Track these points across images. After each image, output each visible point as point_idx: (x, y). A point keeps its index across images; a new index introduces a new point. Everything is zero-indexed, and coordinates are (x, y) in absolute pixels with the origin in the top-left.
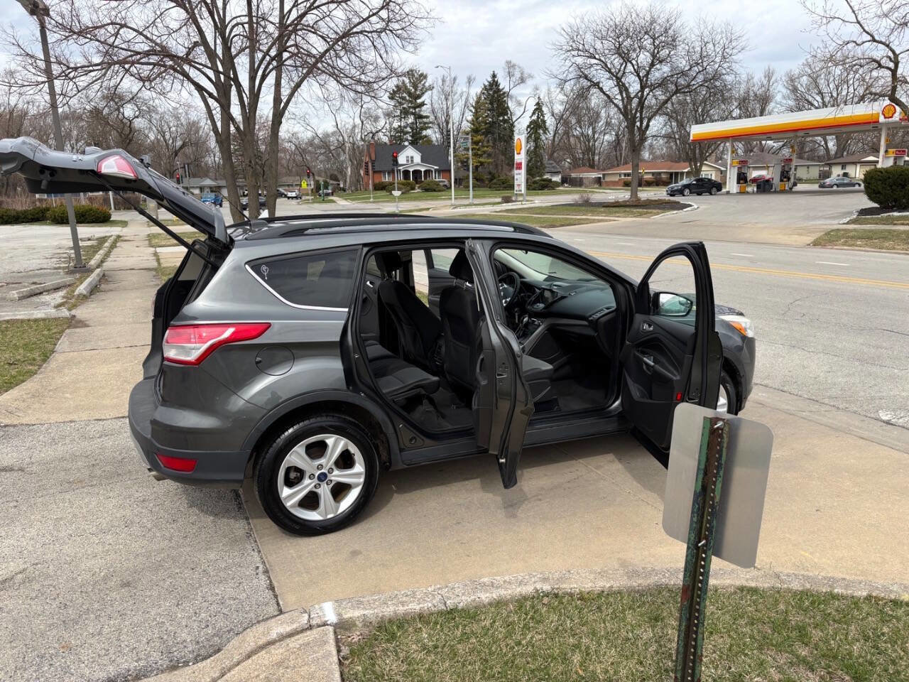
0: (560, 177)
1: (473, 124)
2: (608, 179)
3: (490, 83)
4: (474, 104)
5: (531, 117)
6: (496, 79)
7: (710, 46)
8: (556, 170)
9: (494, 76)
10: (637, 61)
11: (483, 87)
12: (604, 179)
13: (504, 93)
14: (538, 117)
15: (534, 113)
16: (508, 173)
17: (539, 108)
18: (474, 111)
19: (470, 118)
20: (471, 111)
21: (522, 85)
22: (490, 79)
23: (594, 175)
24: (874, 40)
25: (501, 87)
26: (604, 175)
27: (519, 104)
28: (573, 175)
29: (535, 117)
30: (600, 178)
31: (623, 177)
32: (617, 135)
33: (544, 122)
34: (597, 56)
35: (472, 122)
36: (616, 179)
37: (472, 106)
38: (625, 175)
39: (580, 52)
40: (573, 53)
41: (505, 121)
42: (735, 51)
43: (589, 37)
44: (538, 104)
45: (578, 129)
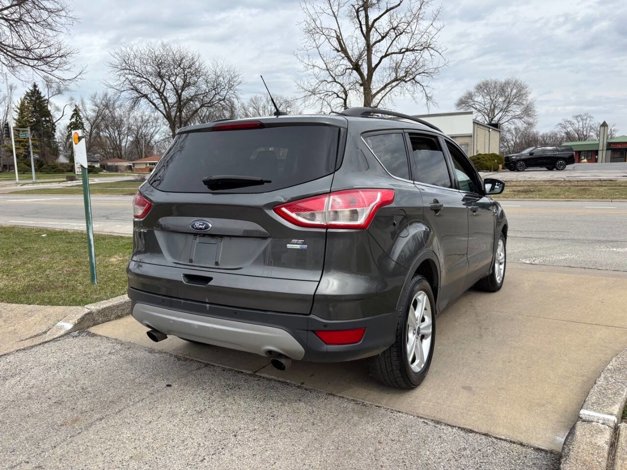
0: (99, 165)
1: (20, 122)
2: (137, 167)
3: (32, 91)
4: (19, 107)
5: (71, 119)
6: (37, 89)
7: (221, 79)
8: (95, 160)
9: (35, 86)
10: (175, 82)
11: (26, 93)
12: (134, 167)
13: (45, 100)
14: (76, 120)
15: (72, 117)
16: (54, 161)
17: (76, 113)
18: (19, 111)
19: (16, 117)
20: (16, 111)
21: (59, 95)
22: (32, 88)
23: (126, 164)
24: (335, 81)
25: (42, 95)
26: (134, 164)
27: (58, 109)
28: (109, 164)
29: (74, 120)
30: (131, 166)
31: (148, 165)
32: (137, 137)
33: (82, 124)
34: (145, 77)
35: (18, 121)
36: (144, 166)
37: (18, 108)
38: (150, 164)
39: (131, 71)
40: (125, 71)
41: (47, 122)
42: (235, 84)
43: (137, 62)
44: (75, 110)
45: (107, 131)
